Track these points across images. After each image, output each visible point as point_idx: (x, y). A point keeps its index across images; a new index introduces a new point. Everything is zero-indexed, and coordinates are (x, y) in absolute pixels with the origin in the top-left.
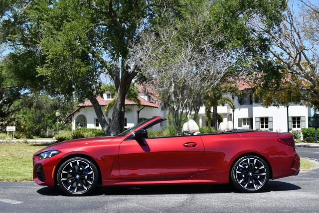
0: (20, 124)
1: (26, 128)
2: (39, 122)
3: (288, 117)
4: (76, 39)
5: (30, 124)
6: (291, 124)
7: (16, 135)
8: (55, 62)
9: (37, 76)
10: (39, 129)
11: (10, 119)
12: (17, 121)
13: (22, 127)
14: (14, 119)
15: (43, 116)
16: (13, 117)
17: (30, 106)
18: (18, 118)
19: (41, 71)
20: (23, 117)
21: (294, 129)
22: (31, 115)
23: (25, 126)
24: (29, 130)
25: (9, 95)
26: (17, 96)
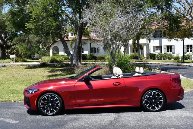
0: (18, 51)
1: (22, 54)
2: (30, 50)
3: (183, 45)
4: (49, 5)
5: (24, 51)
6: (186, 50)
7: (16, 59)
8: (36, 20)
9: (26, 29)
10: (30, 55)
11: (12, 49)
12: (17, 50)
13: (20, 53)
14: (15, 49)
15: (32, 46)
16: (14, 47)
17: (24, 41)
18: (17, 48)
19: (28, 25)
20: (20, 47)
21: (188, 53)
22: (25, 46)
23: (21, 53)
24: (24, 55)
25: (10, 35)
26: (16, 35)
